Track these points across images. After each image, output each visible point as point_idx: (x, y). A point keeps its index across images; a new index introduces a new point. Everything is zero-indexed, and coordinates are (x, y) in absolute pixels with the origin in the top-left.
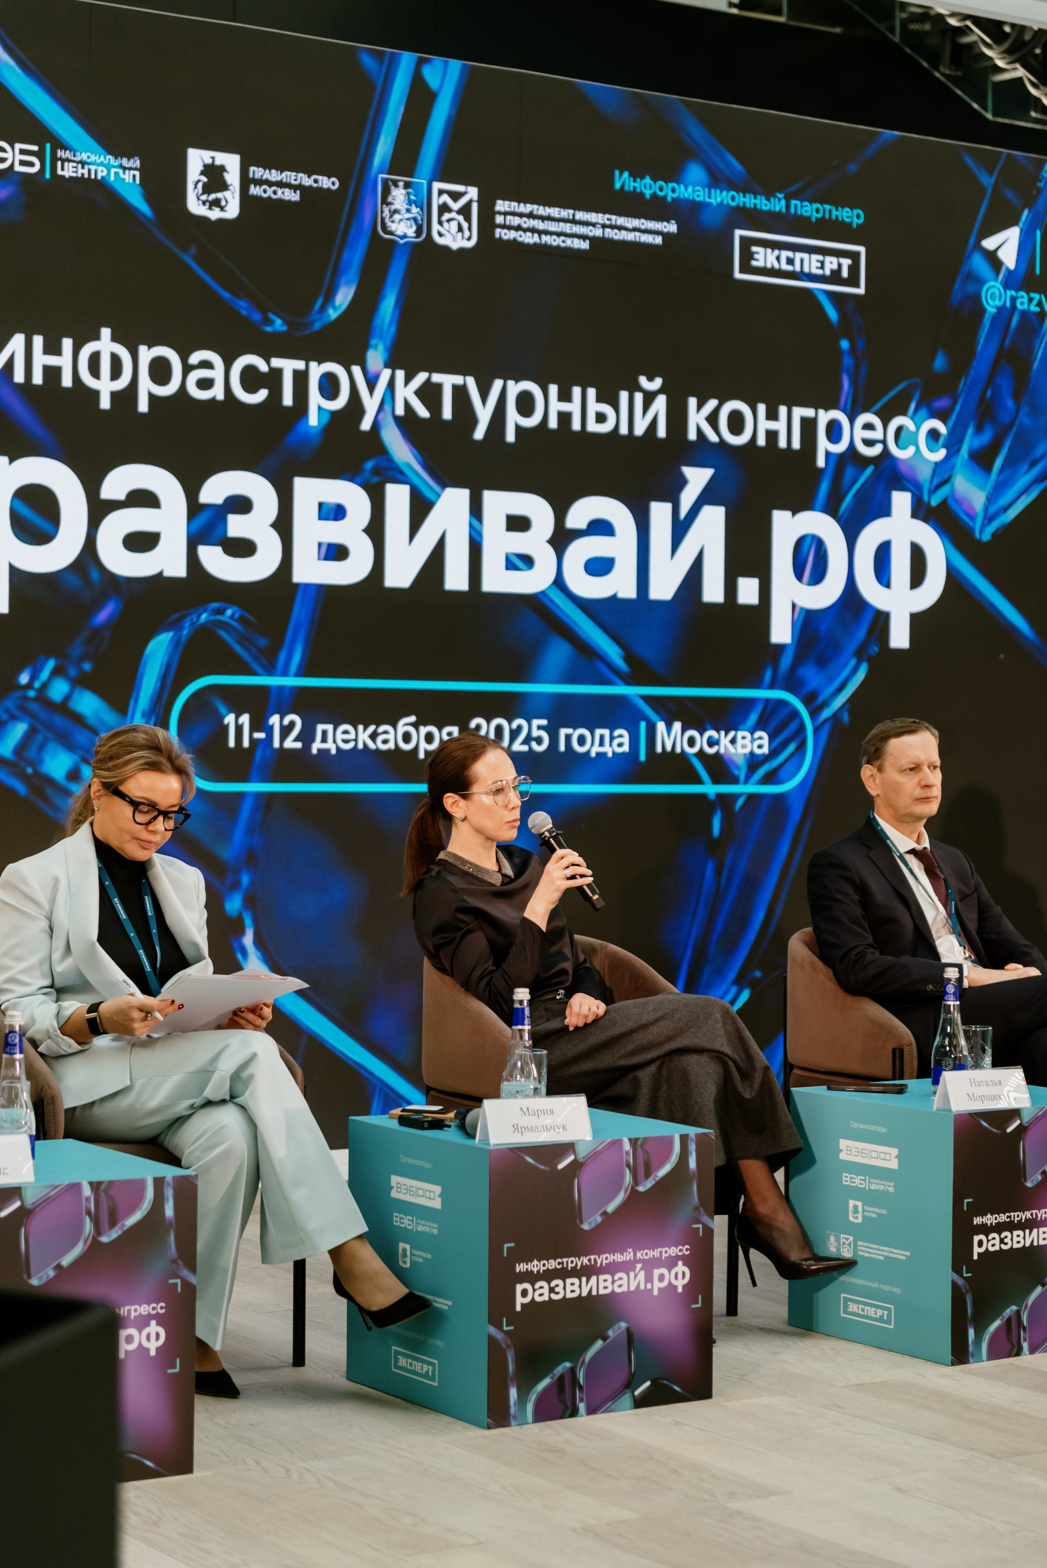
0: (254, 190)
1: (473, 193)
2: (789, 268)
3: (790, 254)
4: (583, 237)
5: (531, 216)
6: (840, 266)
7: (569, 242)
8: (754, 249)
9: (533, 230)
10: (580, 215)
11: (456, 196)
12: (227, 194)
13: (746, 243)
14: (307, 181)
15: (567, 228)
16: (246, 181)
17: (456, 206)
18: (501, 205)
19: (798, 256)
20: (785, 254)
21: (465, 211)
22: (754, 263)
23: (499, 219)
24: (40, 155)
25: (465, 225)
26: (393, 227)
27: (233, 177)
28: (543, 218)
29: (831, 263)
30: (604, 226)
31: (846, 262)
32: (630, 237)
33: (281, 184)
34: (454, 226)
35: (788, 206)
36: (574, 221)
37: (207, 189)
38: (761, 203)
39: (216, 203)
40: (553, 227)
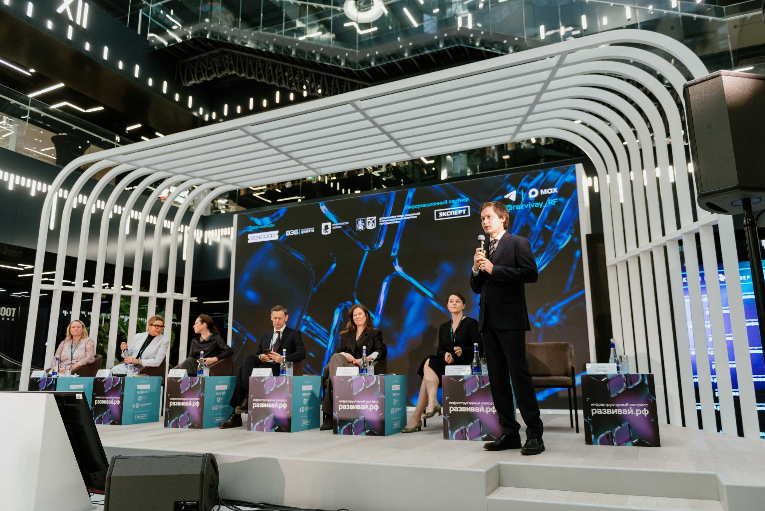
0: (333, 228)
1: (375, 218)
2: (449, 215)
3: (449, 212)
4: (399, 220)
5: (387, 219)
6: (463, 212)
7: (395, 222)
8: (440, 213)
9: (387, 222)
10: (398, 216)
11: (371, 219)
12: (328, 230)
13: (437, 213)
14: (343, 224)
15: (395, 219)
16: (332, 226)
17: (371, 221)
18: (380, 219)
19: (451, 212)
20: (448, 212)
21: (373, 222)
22: (440, 216)
23: (380, 221)
24: (298, 231)
25: (373, 224)
26: (359, 228)
27: (330, 227)
28: (389, 219)
29: (460, 212)
30: (403, 217)
31: (464, 211)
32: (409, 218)
33: (338, 226)
34: (371, 225)
35: (448, 202)
36: (396, 218)
37: (325, 230)
38: (441, 203)
39: (327, 232)
40: (391, 220)
